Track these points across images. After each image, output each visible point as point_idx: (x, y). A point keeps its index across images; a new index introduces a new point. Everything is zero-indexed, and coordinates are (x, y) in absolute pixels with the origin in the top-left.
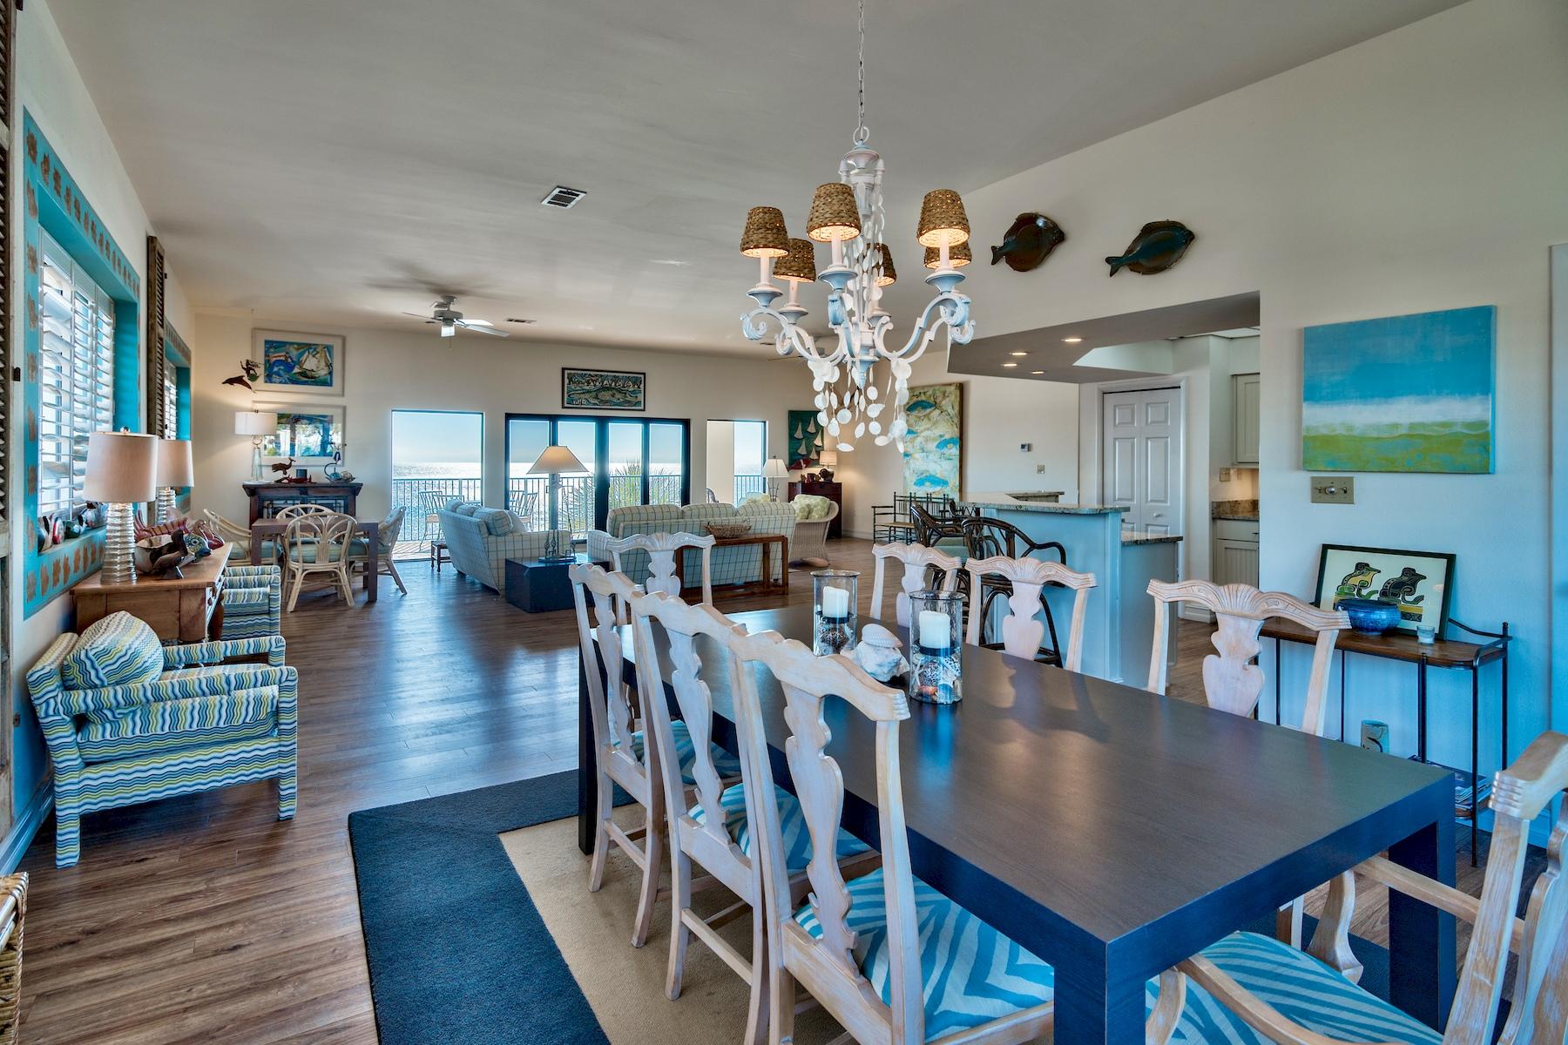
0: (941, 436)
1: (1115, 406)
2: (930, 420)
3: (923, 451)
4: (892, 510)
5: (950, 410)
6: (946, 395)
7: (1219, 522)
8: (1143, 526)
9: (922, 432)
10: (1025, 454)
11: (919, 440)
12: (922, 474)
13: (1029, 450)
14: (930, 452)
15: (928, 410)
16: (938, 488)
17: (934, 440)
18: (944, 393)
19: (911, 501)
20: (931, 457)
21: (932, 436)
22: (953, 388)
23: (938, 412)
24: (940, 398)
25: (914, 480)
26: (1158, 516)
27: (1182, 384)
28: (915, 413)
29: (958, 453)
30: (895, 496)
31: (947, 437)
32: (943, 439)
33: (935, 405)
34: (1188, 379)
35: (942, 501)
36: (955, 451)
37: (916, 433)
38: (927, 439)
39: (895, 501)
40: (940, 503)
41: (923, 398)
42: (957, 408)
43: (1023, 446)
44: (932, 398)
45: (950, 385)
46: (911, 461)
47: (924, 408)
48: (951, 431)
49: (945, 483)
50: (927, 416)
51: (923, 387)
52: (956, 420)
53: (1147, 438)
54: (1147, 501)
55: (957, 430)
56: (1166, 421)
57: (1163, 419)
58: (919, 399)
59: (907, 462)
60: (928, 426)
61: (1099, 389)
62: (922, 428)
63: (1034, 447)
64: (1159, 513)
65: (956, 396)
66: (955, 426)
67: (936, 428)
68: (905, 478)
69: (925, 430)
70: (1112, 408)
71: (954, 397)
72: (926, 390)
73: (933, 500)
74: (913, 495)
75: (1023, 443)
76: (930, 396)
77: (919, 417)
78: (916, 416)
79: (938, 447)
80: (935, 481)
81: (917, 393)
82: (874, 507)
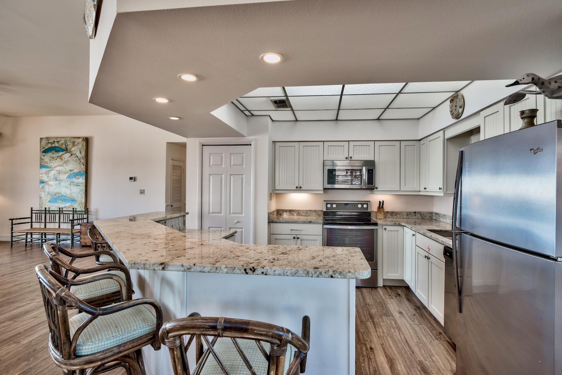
0: (71, 170)
1: (210, 154)
2: (62, 159)
3: (56, 180)
4: (29, 220)
5: (78, 154)
6: (75, 144)
7: (272, 224)
8: (228, 229)
9: (55, 167)
10: (132, 183)
11: (53, 173)
12: (55, 195)
13: (134, 181)
14: (62, 181)
15: (61, 153)
16: (68, 204)
17: (65, 173)
18: (74, 143)
19: (46, 213)
20: (63, 184)
21: (64, 170)
22: (80, 140)
23: (68, 155)
24: (70, 146)
25: (49, 199)
26: (238, 222)
27: (252, 143)
28: (50, 154)
29: (84, 181)
30: (32, 210)
31: (76, 171)
32: (72, 172)
33: (66, 150)
34: (256, 140)
35: (72, 212)
36: (82, 180)
37: (51, 167)
38: (59, 172)
39: (32, 213)
40: (70, 214)
41: (57, 145)
42: (83, 153)
43: (131, 178)
44: (64, 146)
45: (79, 138)
46: (46, 186)
47: (57, 151)
48: (79, 168)
49: (73, 200)
50: (60, 157)
51: (57, 138)
52: (83, 161)
53: (231, 175)
54: (230, 214)
55: (83, 167)
56: (242, 165)
57: (240, 163)
58: (53, 145)
59: (43, 187)
60: (61, 163)
61: (200, 142)
62: (56, 165)
63: (138, 179)
64: (238, 220)
65: (83, 145)
66: (82, 164)
67: (67, 165)
68: (41, 198)
69: (58, 166)
70: (208, 155)
71: (81, 145)
72: (59, 140)
73: (64, 212)
74: (47, 209)
75: (131, 176)
76: (63, 144)
77: (53, 158)
78: (50, 156)
79: (69, 177)
80: (64, 198)
81: (51, 141)
82: (12, 220)
